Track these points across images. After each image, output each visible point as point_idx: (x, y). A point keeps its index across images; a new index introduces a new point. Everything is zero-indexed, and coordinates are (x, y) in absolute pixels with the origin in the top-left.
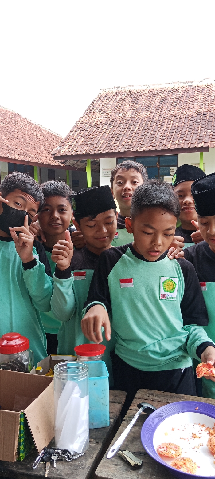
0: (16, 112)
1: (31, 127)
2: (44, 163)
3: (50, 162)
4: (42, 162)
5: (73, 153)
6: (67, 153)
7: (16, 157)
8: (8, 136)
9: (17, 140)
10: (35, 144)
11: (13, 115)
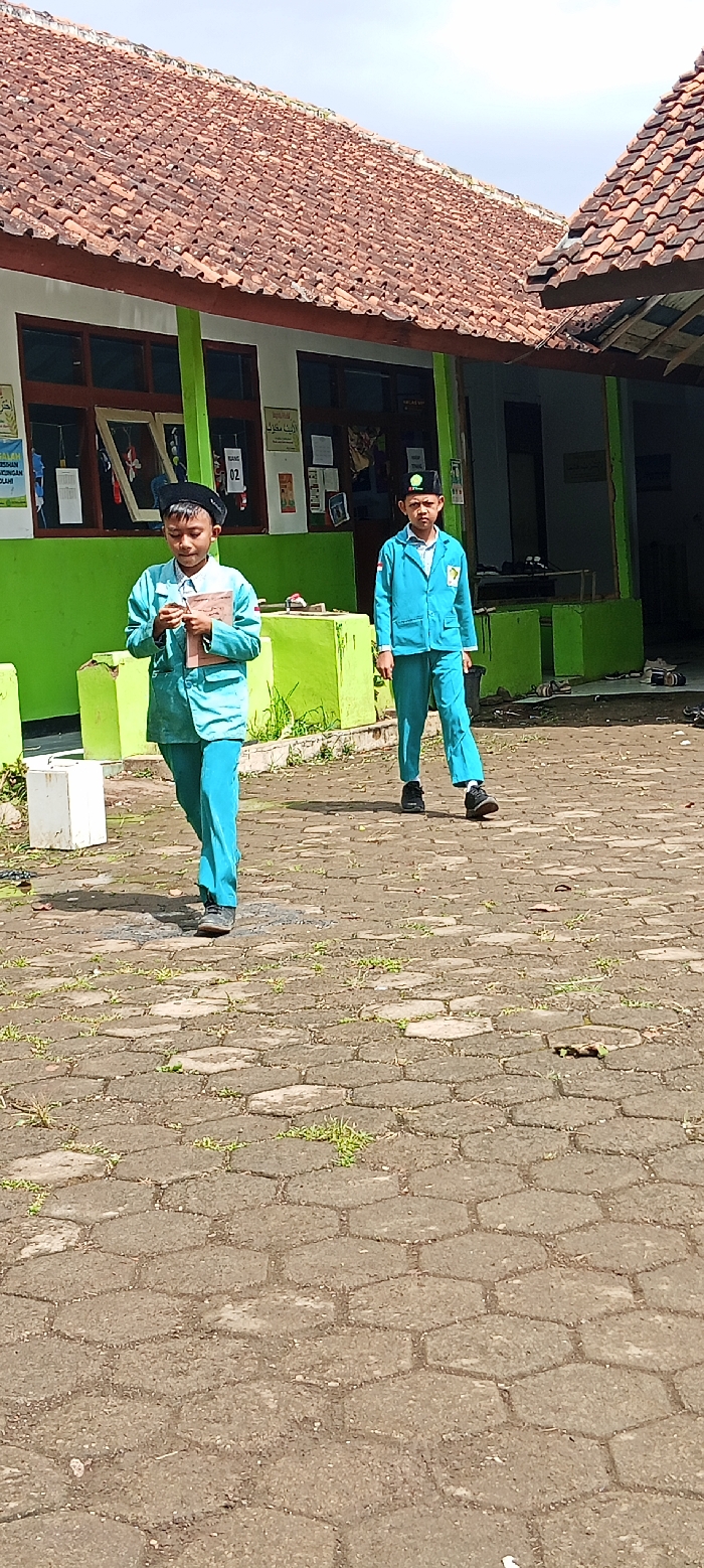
0: (337, 120)
1: (418, 179)
2: (490, 335)
3: (519, 330)
4: (478, 330)
5: (645, 259)
6: (614, 263)
7: (338, 298)
8: (298, 207)
9: (343, 224)
10: (438, 249)
11: (317, 126)
